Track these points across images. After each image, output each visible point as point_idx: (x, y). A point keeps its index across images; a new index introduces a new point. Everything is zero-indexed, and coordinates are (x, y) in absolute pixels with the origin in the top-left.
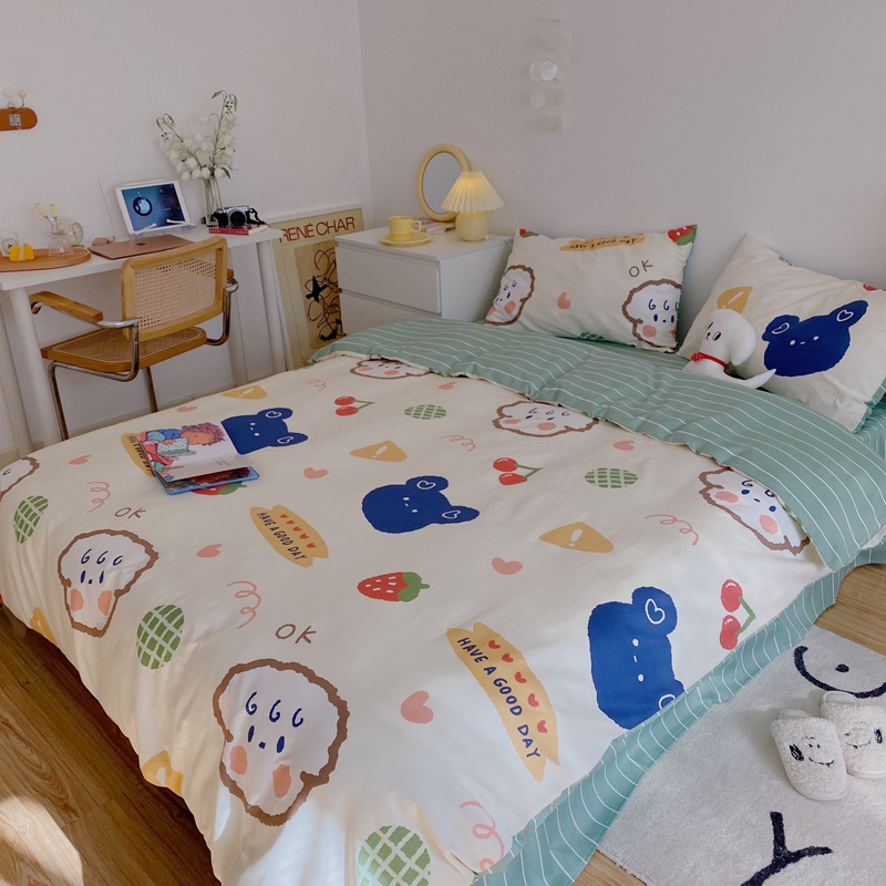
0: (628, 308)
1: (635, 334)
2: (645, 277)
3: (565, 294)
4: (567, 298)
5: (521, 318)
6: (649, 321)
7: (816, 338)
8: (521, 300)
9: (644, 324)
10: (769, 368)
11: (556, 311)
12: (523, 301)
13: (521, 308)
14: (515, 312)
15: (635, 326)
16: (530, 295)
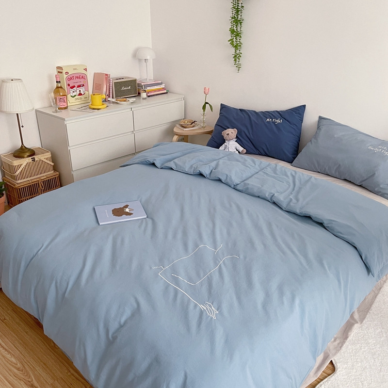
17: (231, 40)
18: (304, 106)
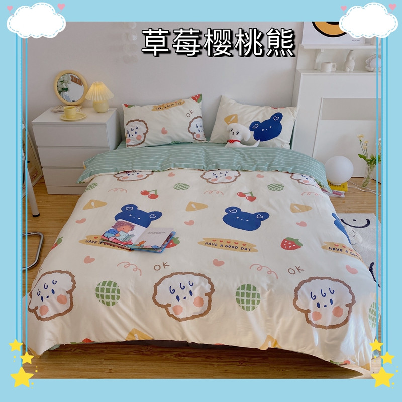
0: (190, 129)
1: (194, 138)
2: (193, 116)
3: (164, 128)
4: (166, 129)
5: (146, 141)
6: (198, 132)
7: (271, 127)
8: (143, 134)
9: (197, 133)
10: (257, 140)
11: (162, 136)
12: (145, 134)
13: (145, 137)
14: (142, 139)
15: (193, 135)
16: (147, 131)
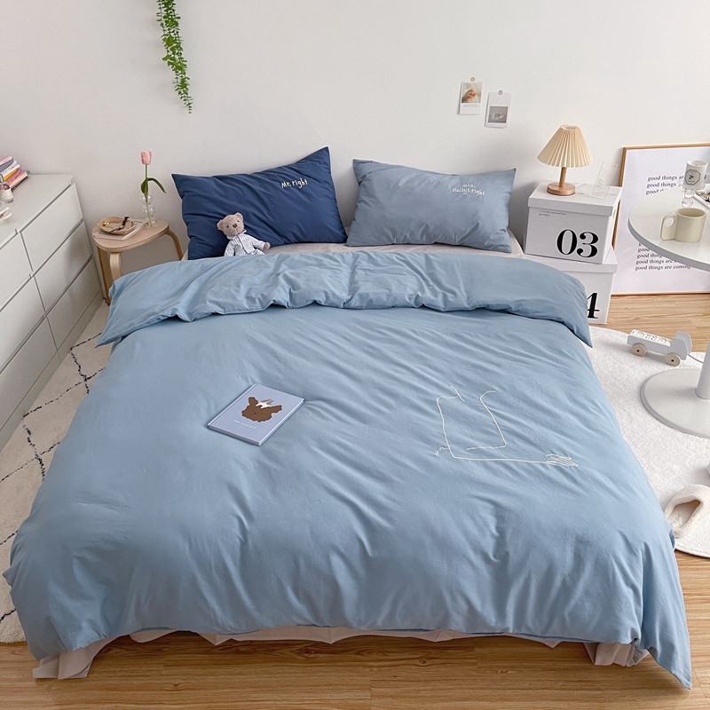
17: (168, 57)
18: (326, 149)
